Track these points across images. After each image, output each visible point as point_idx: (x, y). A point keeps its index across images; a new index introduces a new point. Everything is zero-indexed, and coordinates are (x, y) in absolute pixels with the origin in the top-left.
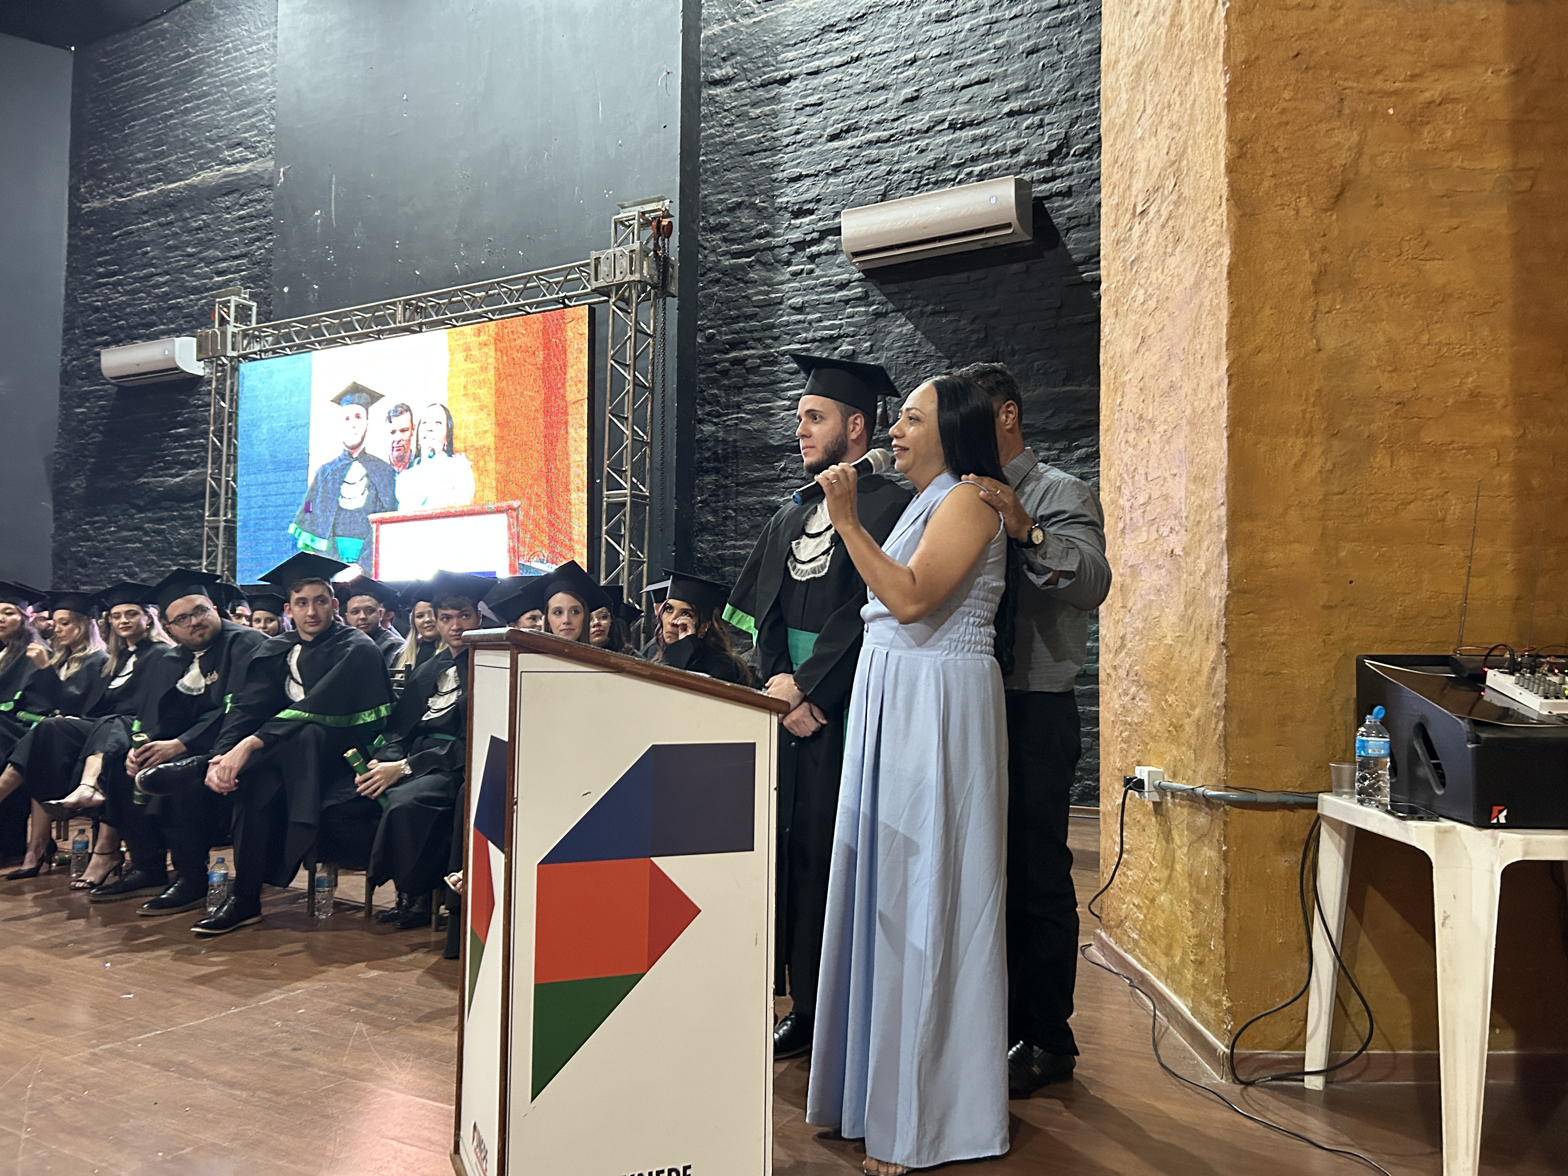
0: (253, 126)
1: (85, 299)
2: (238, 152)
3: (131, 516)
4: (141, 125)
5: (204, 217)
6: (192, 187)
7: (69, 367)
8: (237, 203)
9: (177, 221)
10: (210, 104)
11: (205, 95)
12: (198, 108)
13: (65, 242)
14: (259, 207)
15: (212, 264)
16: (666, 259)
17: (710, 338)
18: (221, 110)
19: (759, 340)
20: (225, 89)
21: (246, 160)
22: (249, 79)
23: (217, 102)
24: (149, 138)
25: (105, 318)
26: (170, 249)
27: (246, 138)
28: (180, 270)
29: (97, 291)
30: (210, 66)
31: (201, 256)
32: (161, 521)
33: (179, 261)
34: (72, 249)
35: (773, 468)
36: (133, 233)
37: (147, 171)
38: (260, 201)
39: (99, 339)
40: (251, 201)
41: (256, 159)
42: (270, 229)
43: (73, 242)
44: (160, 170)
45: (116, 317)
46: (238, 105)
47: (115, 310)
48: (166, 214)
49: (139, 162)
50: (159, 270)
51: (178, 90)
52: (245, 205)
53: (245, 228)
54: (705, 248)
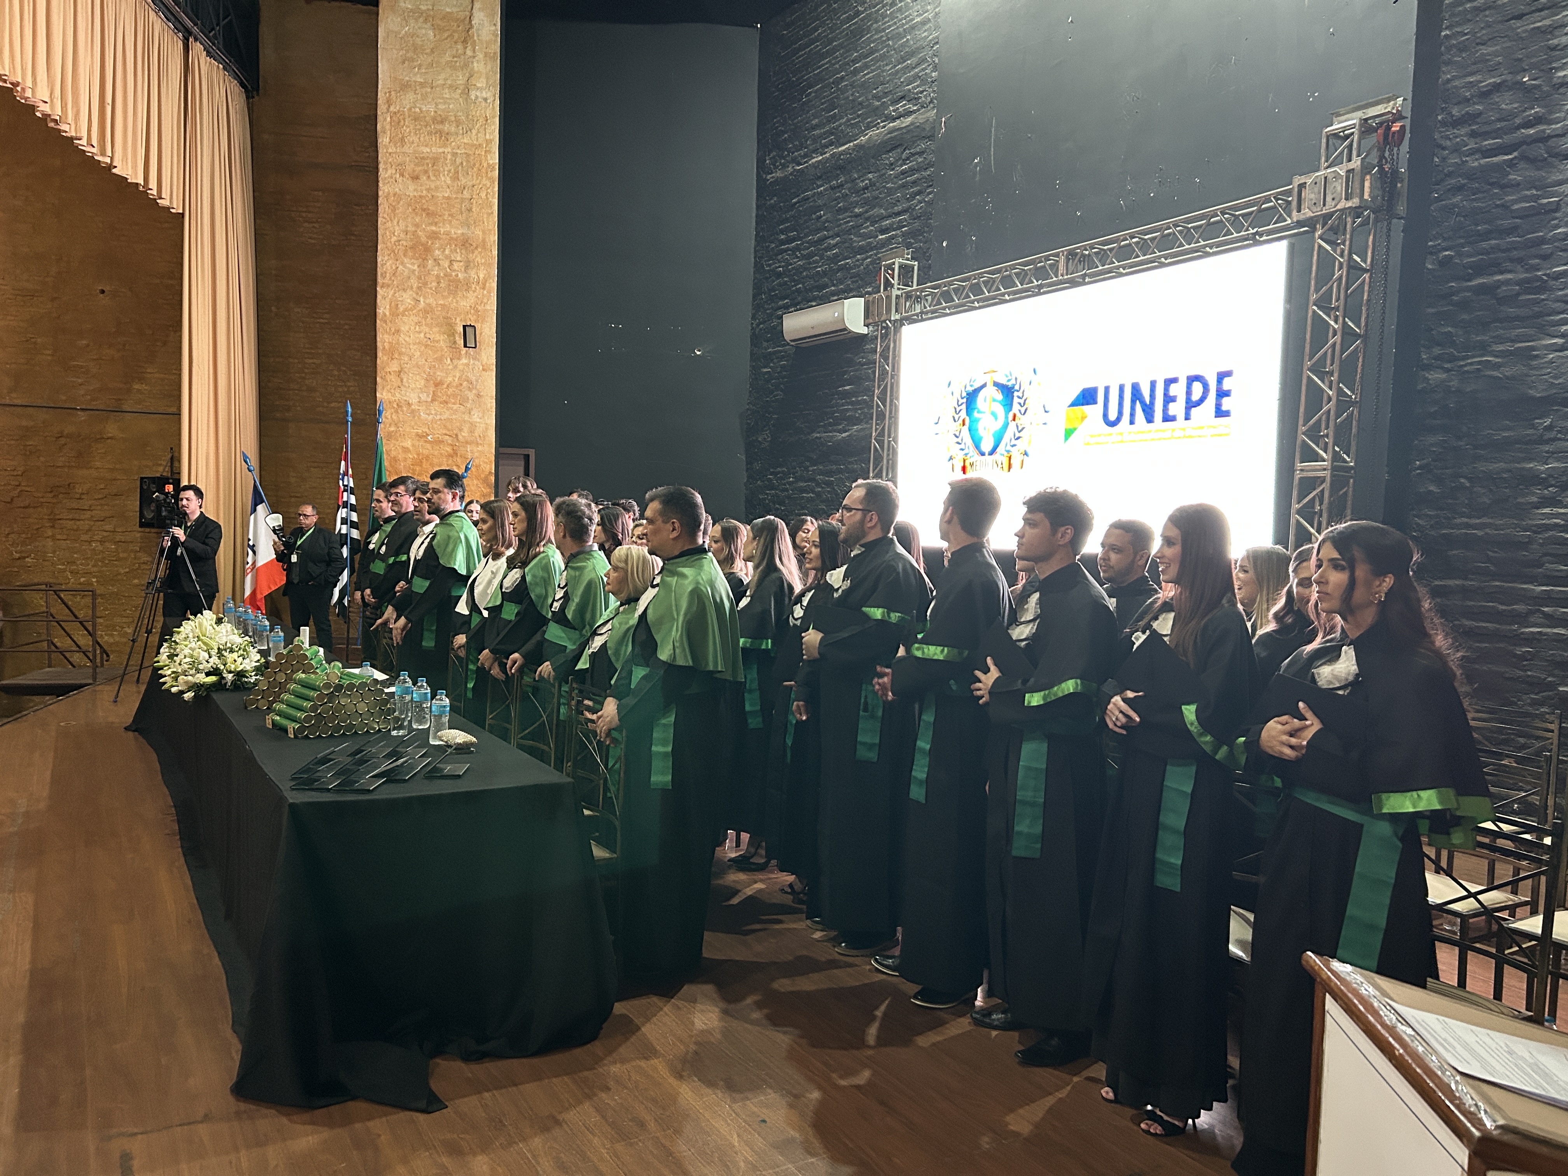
0: (917, 77)
1: (770, 265)
2: (901, 106)
3: (806, 468)
4: (816, 92)
5: (870, 176)
6: (860, 147)
7: (757, 330)
8: (900, 159)
9: (846, 182)
10: (876, 60)
11: (873, 51)
12: (866, 66)
13: (754, 215)
14: (920, 160)
15: (876, 222)
16: (1395, 172)
17: (1445, 263)
18: (887, 65)
19: (1520, 260)
20: (891, 43)
21: (909, 113)
22: (913, 28)
23: (883, 57)
24: (822, 104)
25: (786, 282)
26: (841, 211)
27: (909, 90)
28: (848, 232)
29: (780, 257)
30: (876, 22)
31: (867, 215)
32: (830, 473)
33: (848, 222)
34: (760, 219)
35: (1533, 427)
36: (808, 199)
37: (821, 137)
38: (921, 153)
39: (781, 303)
40: (913, 155)
41: (918, 110)
42: (930, 181)
43: (760, 213)
44: (832, 134)
45: (794, 281)
46: (902, 58)
47: (794, 274)
48: (837, 177)
49: (814, 128)
50: (831, 233)
51: (848, 51)
52: (908, 159)
53: (906, 182)
54: (1444, 149)
